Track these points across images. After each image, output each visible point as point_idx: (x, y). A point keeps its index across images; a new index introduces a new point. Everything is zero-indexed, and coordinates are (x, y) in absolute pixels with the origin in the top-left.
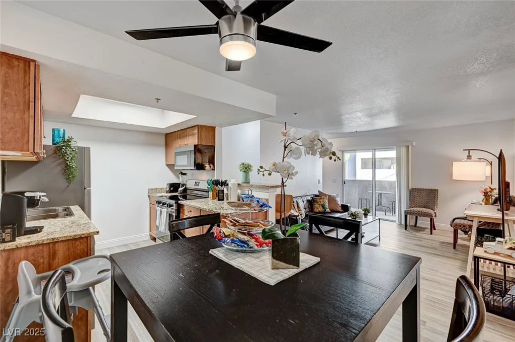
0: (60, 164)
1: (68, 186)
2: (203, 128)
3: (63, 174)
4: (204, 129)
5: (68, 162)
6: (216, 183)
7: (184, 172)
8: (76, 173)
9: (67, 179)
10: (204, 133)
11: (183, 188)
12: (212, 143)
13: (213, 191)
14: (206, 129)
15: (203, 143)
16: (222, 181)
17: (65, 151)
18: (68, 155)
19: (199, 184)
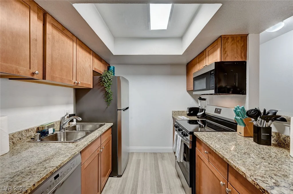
0: (102, 90)
1: (107, 107)
2: (228, 38)
3: (104, 98)
4: (230, 40)
5: (106, 89)
6: (255, 114)
7: (203, 97)
8: (112, 97)
9: (106, 102)
10: (229, 46)
11: (202, 113)
12: (242, 58)
13: (245, 125)
14: (233, 40)
15: (228, 59)
16: (265, 111)
17: (104, 80)
18: (106, 82)
19: (220, 111)
